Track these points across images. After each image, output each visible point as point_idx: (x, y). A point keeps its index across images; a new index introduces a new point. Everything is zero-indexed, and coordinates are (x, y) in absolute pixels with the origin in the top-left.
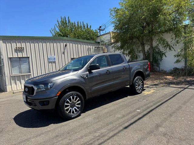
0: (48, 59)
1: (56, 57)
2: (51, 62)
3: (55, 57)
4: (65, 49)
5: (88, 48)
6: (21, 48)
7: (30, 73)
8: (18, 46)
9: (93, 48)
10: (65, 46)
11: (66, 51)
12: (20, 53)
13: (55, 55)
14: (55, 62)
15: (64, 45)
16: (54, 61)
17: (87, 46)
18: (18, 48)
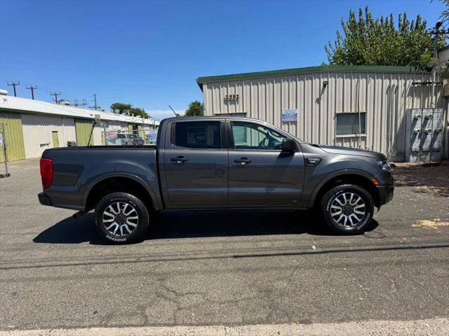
0: (282, 116)
1: (299, 111)
2: (287, 123)
3: (297, 111)
4: (323, 92)
5: (389, 86)
6: (234, 96)
7: (246, 142)
8: (229, 94)
9: (405, 85)
10: (324, 86)
11: (324, 97)
12: (233, 105)
13: (296, 108)
14: (295, 123)
15: (322, 85)
16: (293, 120)
17: (386, 82)
18: (229, 97)
